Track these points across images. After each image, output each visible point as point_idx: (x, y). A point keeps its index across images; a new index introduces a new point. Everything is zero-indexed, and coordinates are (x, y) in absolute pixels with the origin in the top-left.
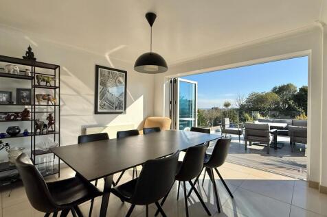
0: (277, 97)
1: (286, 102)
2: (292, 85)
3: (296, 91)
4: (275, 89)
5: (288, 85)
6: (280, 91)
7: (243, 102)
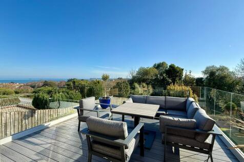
0: (156, 71)
1: (161, 75)
2: (165, 63)
3: (167, 67)
4: (155, 65)
5: (163, 63)
6: (158, 66)
7: (135, 74)
